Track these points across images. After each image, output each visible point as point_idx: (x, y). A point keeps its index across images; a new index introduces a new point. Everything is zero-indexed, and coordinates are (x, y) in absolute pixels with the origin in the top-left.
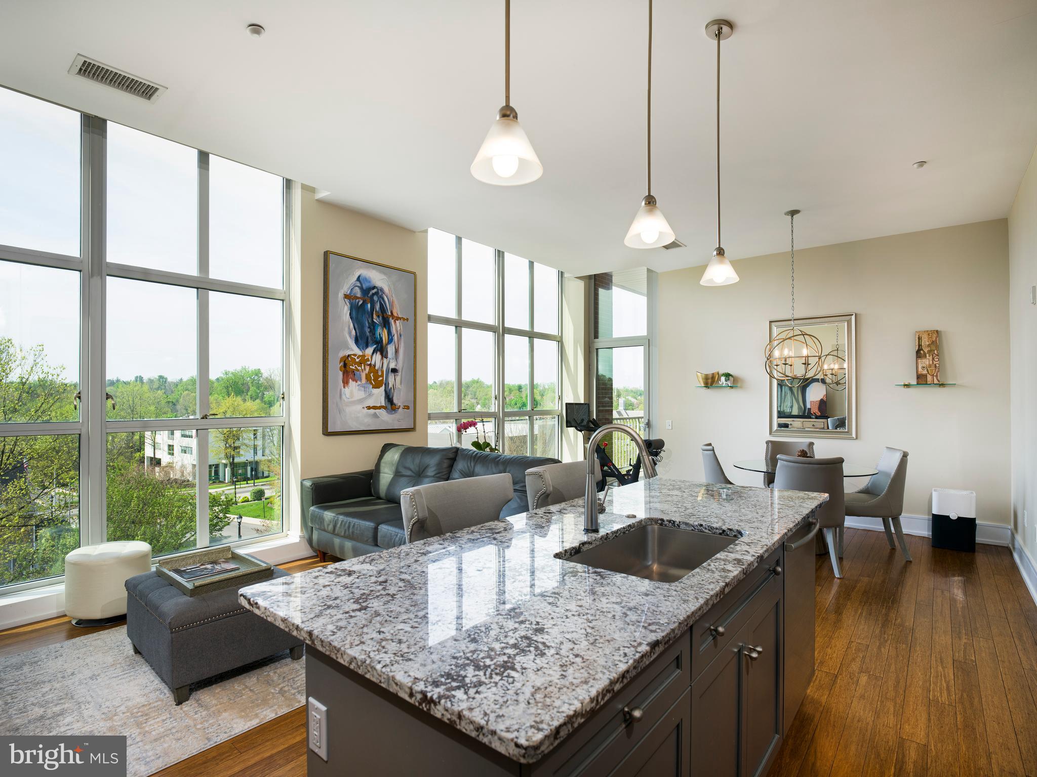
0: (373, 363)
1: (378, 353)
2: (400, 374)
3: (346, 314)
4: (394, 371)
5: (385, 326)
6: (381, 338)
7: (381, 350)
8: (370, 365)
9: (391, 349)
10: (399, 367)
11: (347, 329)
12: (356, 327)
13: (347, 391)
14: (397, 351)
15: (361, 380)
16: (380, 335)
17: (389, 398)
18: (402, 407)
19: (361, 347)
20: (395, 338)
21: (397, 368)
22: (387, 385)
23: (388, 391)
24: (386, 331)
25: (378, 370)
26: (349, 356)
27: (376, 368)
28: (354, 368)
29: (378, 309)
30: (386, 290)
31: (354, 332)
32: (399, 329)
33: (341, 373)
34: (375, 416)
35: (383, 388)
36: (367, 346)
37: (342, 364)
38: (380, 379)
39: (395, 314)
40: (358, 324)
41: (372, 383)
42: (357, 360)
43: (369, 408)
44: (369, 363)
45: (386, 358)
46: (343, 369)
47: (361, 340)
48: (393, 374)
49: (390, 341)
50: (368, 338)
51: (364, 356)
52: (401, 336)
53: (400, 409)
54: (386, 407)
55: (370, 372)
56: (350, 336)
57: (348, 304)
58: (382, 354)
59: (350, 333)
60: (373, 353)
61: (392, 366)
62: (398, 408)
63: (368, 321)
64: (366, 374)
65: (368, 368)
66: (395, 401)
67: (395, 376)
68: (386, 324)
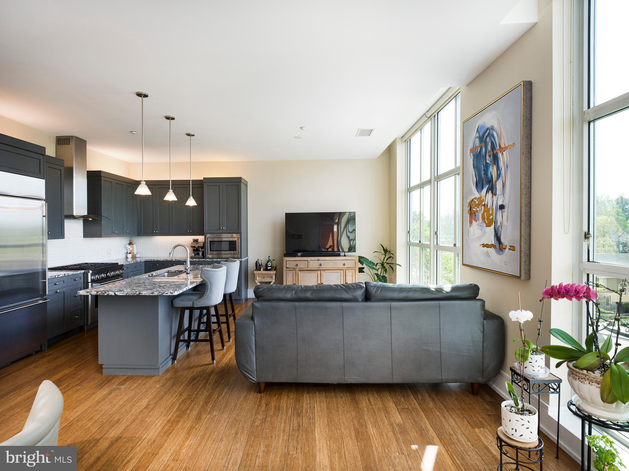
0: (486, 203)
1: (490, 192)
2: (506, 210)
3: (471, 167)
4: (502, 207)
5: (495, 164)
6: (492, 176)
7: (492, 189)
8: (484, 205)
9: (499, 185)
10: (506, 204)
11: (471, 178)
12: (476, 173)
13: (471, 229)
14: (504, 185)
15: (479, 221)
16: (491, 173)
17: (498, 238)
18: (508, 247)
19: (479, 191)
20: (503, 172)
21: (504, 204)
22: (496, 222)
23: (496, 228)
24: (495, 167)
25: (489, 209)
26: (473, 200)
27: (489, 207)
28: (475, 210)
29: (489, 149)
30: (496, 126)
31: (475, 178)
32: (506, 159)
33: (469, 215)
34: (488, 254)
35: (493, 226)
36: (482, 189)
37: (469, 207)
38: (491, 217)
39: (502, 146)
40: (477, 170)
41: (485, 222)
42: (477, 203)
43: (484, 246)
44: (483, 203)
45: (495, 195)
46: (470, 212)
47: (479, 185)
48: (501, 211)
49: (499, 176)
50: (483, 180)
51: (481, 197)
52: (507, 167)
53: (507, 250)
54: (495, 246)
55: (484, 212)
56: (473, 183)
57: (472, 156)
58: (492, 193)
59: (473, 181)
60: (486, 193)
61: (500, 203)
62: (505, 249)
63: (483, 164)
64: (482, 214)
65: (483, 207)
66: (502, 240)
67: (502, 212)
68: (496, 159)
